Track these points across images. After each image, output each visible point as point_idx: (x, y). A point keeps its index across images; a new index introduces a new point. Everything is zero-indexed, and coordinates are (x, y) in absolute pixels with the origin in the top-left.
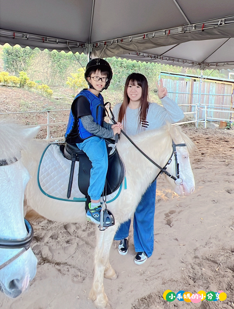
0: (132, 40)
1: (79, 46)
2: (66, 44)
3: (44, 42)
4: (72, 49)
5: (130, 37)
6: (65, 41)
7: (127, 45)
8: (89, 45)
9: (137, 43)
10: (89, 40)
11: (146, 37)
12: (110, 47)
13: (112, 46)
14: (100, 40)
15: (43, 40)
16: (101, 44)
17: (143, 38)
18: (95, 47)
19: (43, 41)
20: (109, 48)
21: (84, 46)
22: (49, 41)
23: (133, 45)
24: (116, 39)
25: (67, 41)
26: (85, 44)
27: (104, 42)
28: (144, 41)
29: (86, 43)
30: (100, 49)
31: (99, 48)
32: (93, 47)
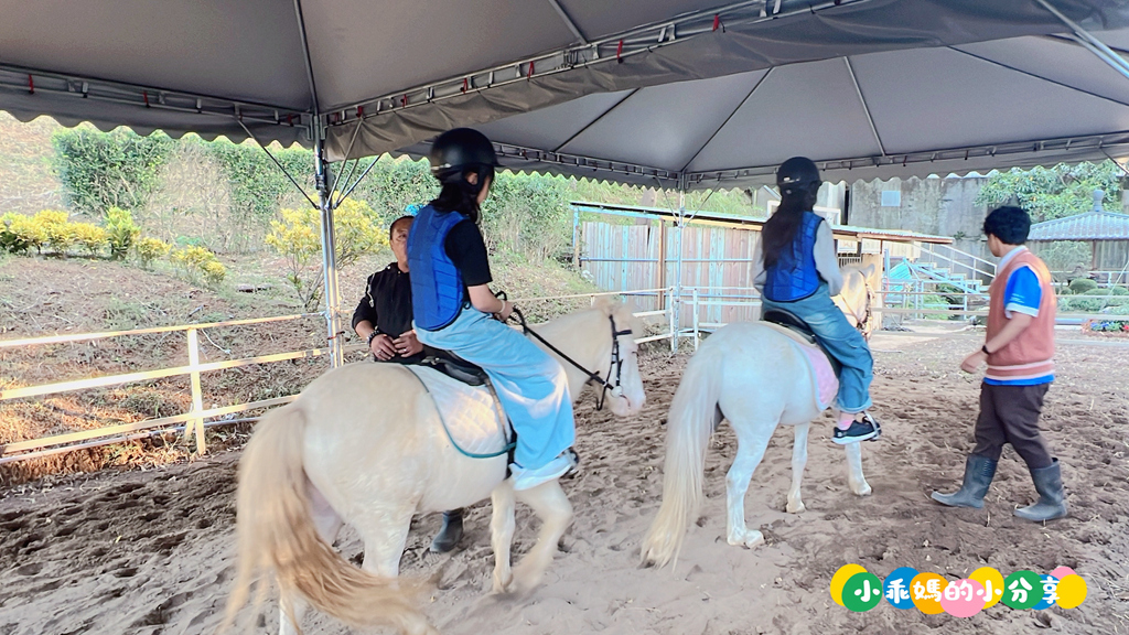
0: (433, 97)
1: (279, 121)
2: (233, 114)
3: (148, 107)
4: (257, 130)
5: (425, 87)
6: (227, 104)
7: (420, 114)
8: (316, 118)
9: (446, 105)
10: (313, 103)
11: (470, 87)
12: (373, 121)
13: (381, 120)
14: (344, 101)
15: (146, 100)
16: (348, 113)
17: (462, 89)
18: (334, 123)
19: (144, 104)
20: (369, 126)
21: (300, 123)
22: (167, 103)
23: (439, 114)
24: (390, 97)
25: (237, 104)
26: (302, 114)
27: (356, 106)
28: (464, 99)
29: (304, 111)
30: (347, 131)
31: (343, 126)
32: (328, 123)
